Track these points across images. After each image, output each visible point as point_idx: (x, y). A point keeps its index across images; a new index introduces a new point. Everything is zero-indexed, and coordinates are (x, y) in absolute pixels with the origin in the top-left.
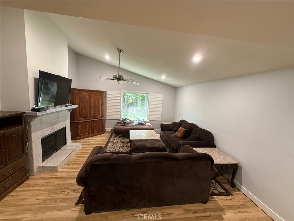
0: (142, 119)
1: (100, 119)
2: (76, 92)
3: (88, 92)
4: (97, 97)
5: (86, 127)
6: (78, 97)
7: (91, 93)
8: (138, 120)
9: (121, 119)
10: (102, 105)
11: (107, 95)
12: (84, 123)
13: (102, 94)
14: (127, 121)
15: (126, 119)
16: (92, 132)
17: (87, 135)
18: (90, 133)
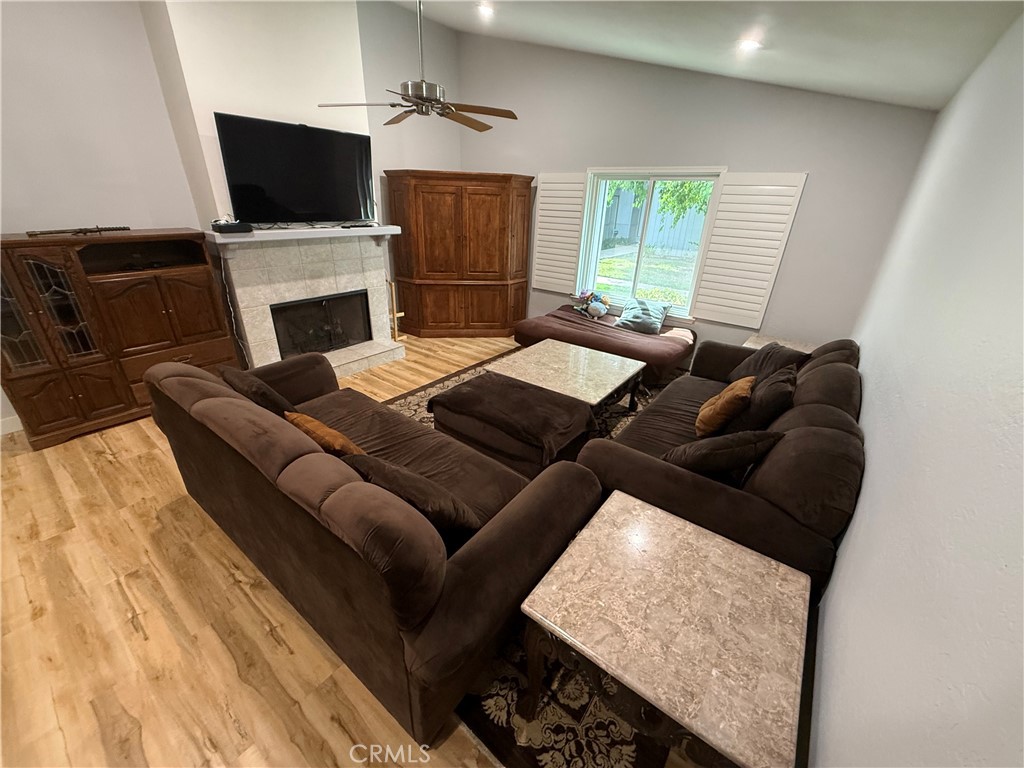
1: (493, 283)
2: (413, 182)
3: (451, 183)
4: (485, 201)
5: (448, 304)
7: (461, 184)
8: (637, 305)
9: (578, 295)
10: (502, 230)
12: (438, 288)
14: (595, 304)
15: (594, 297)
16: (467, 322)
17: (451, 328)
18: (462, 325)
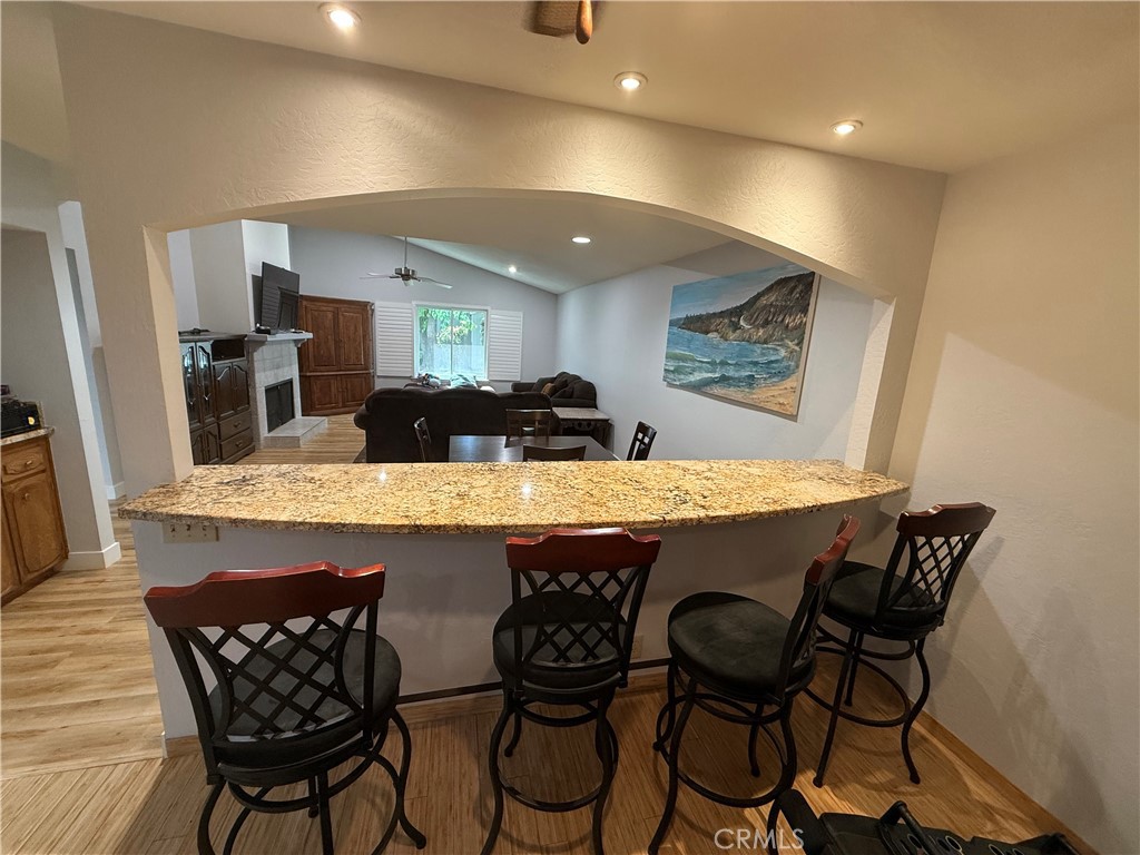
0: (472, 375)
1: (361, 372)
2: (304, 303)
3: (330, 305)
4: (352, 317)
5: (330, 389)
6: (309, 316)
7: (337, 306)
8: (459, 377)
9: (416, 376)
10: (364, 336)
11: (377, 313)
12: (324, 378)
13: (363, 310)
14: (431, 380)
15: (429, 376)
16: (343, 403)
17: (332, 408)
18: (340, 405)
